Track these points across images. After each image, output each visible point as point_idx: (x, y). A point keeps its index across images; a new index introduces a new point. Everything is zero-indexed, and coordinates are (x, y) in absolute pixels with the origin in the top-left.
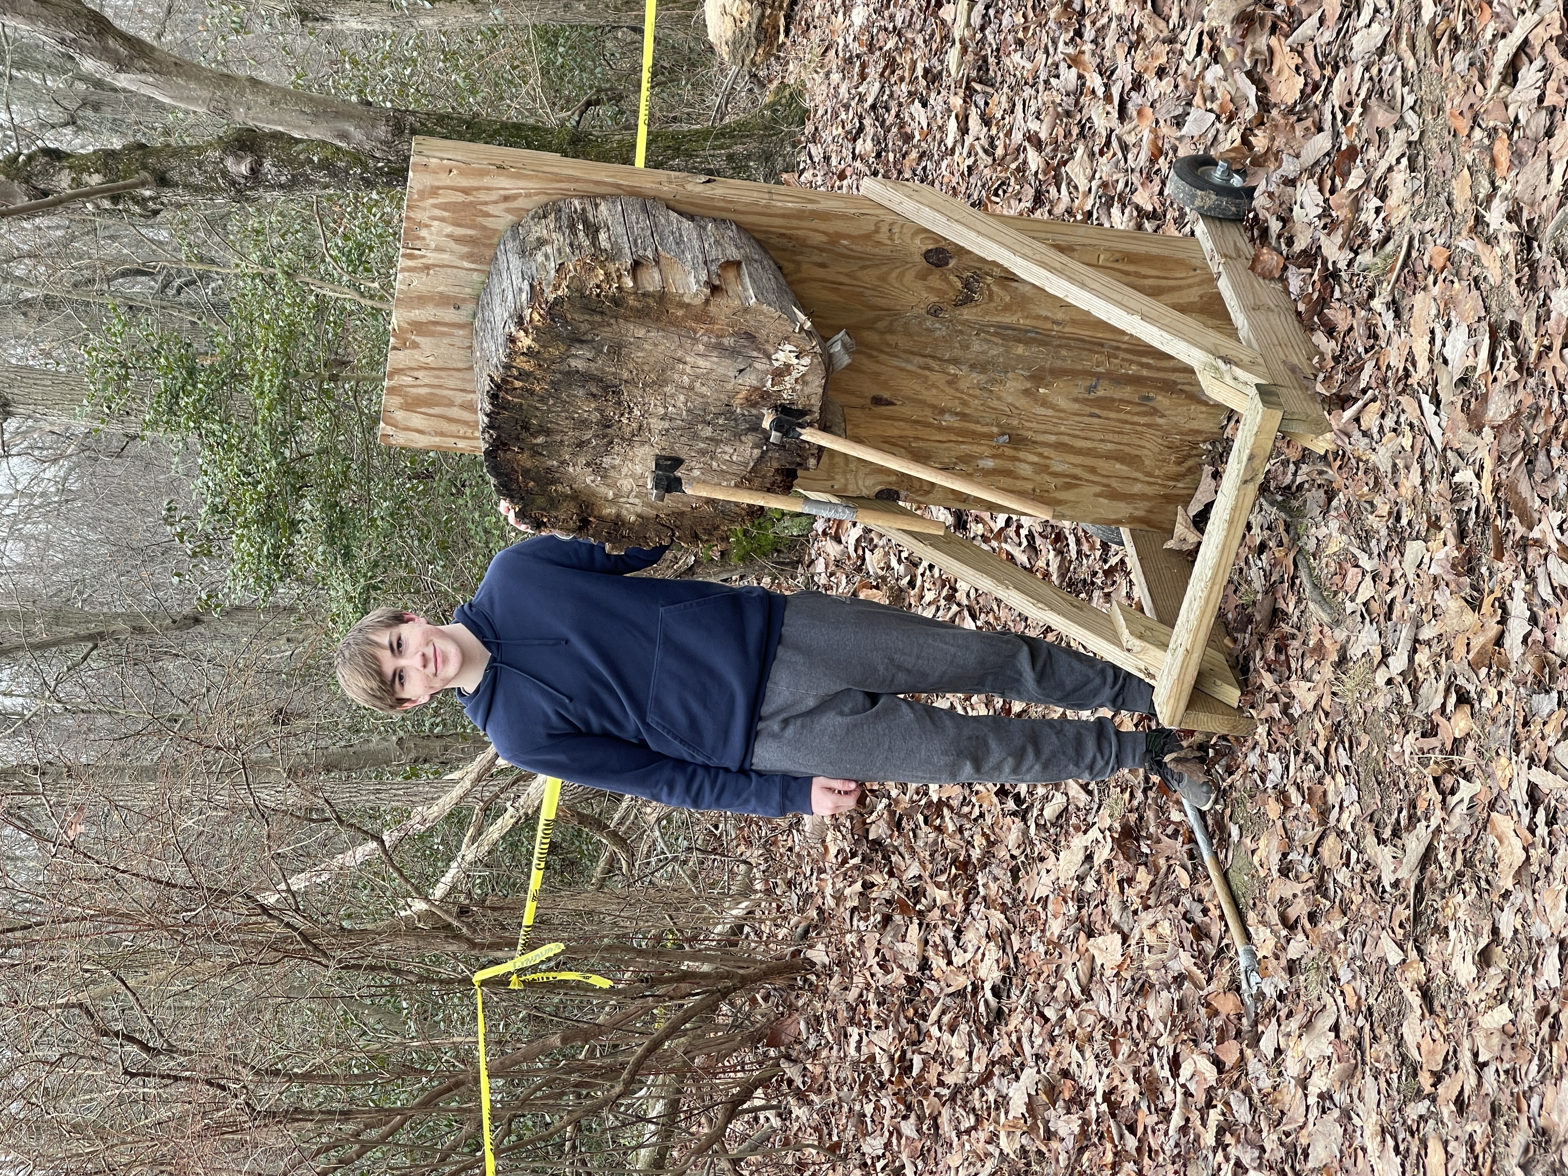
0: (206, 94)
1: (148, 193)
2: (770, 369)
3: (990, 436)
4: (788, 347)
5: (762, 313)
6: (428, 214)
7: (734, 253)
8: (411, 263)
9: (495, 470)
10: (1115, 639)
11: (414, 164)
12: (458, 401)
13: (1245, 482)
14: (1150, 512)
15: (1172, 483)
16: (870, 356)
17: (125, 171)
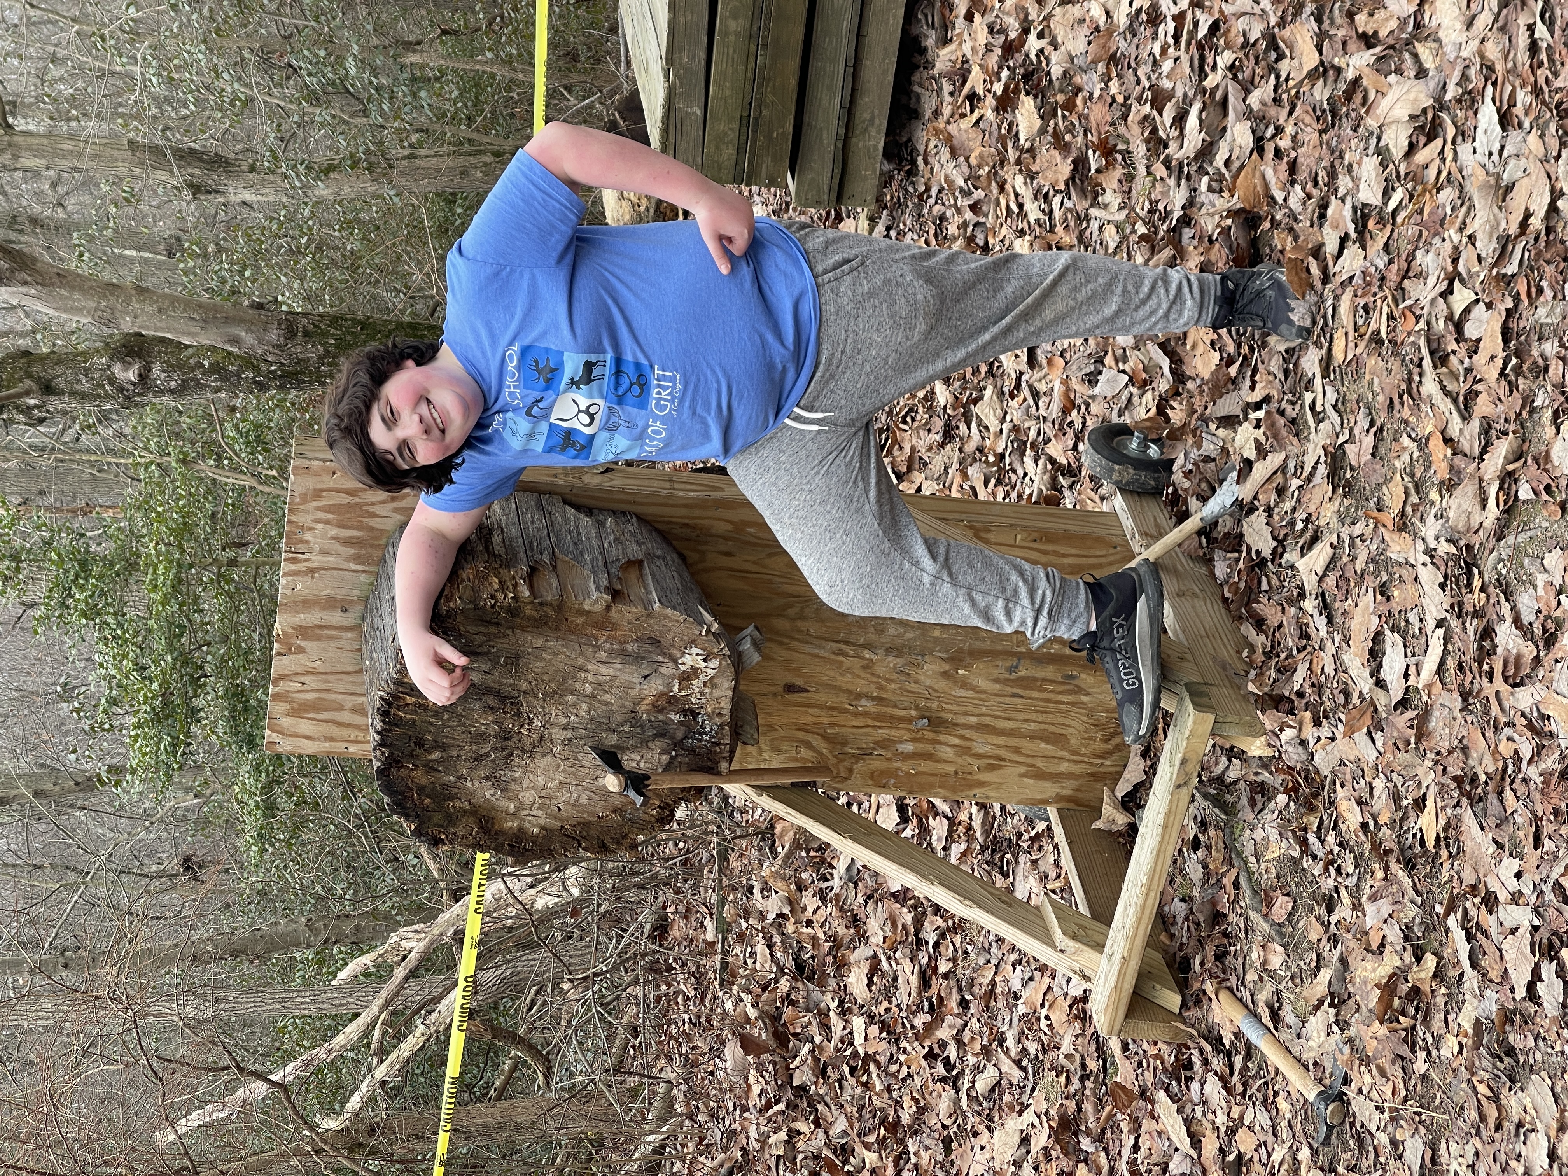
0: (91, 304)
1: (32, 402)
2: (677, 673)
3: (909, 720)
4: (695, 651)
5: (666, 617)
6: (311, 517)
7: (634, 551)
8: (293, 567)
9: (388, 788)
10: (1047, 939)
11: (295, 468)
12: (349, 705)
13: (1179, 786)
14: (1077, 790)
15: (1099, 761)
16: (781, 644)
17: (8, 381)
